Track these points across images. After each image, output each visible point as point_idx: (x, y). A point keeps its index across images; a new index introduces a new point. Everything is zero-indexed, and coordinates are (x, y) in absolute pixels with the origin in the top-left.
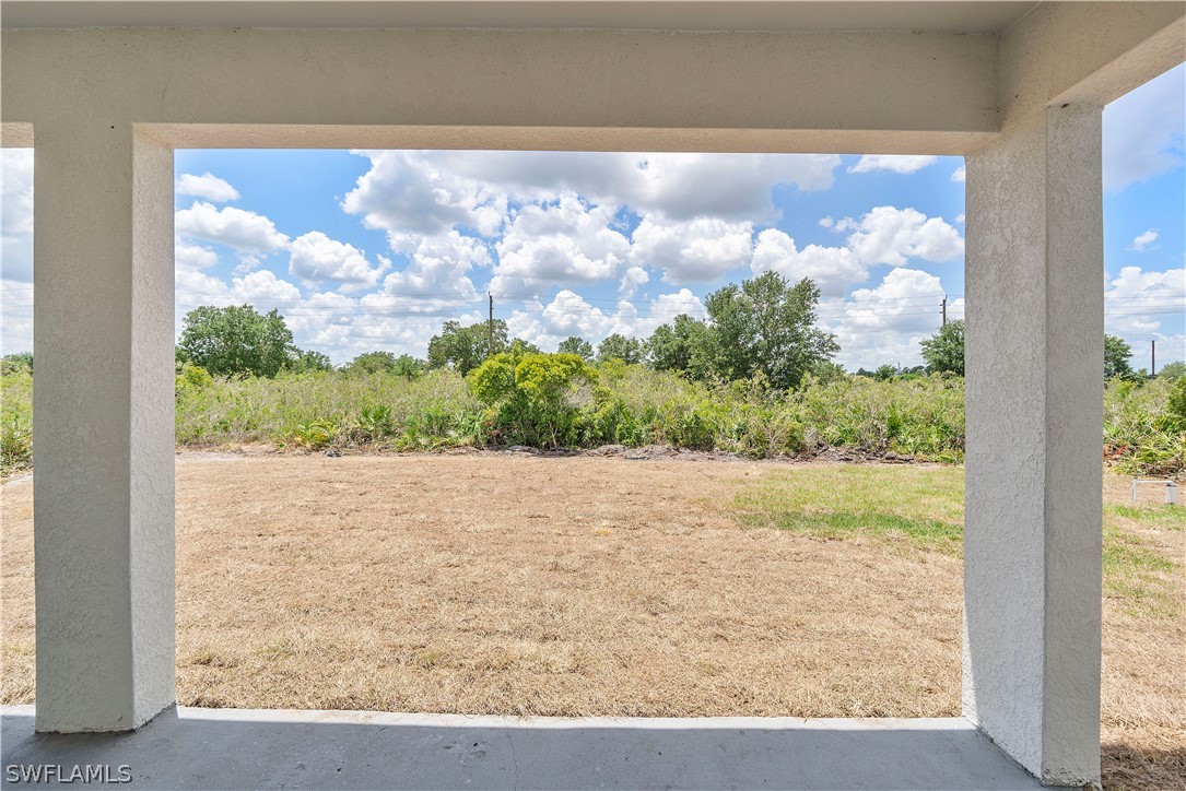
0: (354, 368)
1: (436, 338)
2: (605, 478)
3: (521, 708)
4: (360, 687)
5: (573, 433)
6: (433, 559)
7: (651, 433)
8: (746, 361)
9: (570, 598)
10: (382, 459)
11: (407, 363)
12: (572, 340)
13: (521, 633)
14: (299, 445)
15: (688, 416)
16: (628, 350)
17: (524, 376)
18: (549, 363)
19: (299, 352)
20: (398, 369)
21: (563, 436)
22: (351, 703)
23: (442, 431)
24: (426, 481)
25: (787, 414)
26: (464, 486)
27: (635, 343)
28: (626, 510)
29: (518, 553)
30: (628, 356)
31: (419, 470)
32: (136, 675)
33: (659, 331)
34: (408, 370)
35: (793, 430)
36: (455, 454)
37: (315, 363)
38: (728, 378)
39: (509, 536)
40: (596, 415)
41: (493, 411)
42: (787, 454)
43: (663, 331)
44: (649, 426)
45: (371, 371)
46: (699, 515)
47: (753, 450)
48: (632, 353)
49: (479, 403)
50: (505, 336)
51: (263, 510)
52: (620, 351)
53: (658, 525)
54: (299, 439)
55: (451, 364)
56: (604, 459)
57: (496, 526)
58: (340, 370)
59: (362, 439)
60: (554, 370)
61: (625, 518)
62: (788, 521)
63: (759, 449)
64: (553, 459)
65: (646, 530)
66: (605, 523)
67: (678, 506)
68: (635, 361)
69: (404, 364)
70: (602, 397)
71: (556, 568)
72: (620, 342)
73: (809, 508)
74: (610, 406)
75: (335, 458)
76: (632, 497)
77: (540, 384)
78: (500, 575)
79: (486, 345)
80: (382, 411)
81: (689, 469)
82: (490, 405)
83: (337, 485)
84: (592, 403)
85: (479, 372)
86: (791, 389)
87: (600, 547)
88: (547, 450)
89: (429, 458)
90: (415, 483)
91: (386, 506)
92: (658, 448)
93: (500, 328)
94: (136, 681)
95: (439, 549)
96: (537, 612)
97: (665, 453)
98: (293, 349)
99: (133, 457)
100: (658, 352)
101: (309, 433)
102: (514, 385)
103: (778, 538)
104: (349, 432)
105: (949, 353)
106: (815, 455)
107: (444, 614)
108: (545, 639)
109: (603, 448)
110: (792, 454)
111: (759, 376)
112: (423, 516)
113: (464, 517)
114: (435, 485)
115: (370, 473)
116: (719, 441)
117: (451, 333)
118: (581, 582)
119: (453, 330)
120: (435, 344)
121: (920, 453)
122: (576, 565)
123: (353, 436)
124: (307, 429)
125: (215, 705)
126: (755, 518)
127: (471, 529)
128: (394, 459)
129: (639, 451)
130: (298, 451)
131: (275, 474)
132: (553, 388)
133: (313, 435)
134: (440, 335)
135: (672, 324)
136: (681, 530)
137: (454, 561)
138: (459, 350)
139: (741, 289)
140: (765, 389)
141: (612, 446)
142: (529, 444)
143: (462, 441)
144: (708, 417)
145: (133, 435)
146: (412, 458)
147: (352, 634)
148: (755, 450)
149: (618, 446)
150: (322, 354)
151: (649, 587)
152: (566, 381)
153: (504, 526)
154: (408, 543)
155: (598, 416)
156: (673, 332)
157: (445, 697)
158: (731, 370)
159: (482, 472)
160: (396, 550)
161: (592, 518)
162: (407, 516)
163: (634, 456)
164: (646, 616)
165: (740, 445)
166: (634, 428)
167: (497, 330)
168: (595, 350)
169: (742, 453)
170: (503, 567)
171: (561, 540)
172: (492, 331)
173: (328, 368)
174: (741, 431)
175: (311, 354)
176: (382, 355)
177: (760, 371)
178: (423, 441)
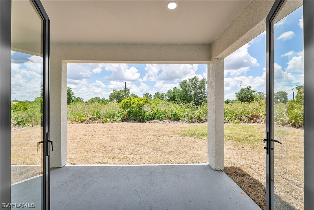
0: (89, 101)
1: (111, 93)
2: (152, 127)
3: (130, 163)
4: (100, 161)
5: (146, 118)
6: (112, 143)
7: (165, 117)
8: (189, 99)
9: (141, 149)
10: (99, 124)
11: (104, 100)
12: (147, 94)
13: (130, 154)
14: (77, 121)
15: (174, 113)
16: (161, 96)
17: (133, 103)
18: (139, 100)
19: (75, 97)
20: (101, 102)
21: (143, 118)
22: (99, 163)
23: (113, 117)
24: (110, 128)
25: (198, 112)
26: (119, 129)
27: (163, 94)
28: (156, 134)
29: (131, 142)
30: (161, 97)
31: (108, 126)
32: (62, 157)
33: (169, 91)
34: (104, 102)
35: (199, 116)
36: (116, 123)
37: (79, 100)
38: (184, 103)
39: (129, 139)
40: (151, 113)
41: (126, 112)
42: (197, 122)
43: (170, 91)
44: (164, 115)
45: (94, 102)
46: (172, 134)
47: (189, 121)
48: (162, 97)
49: (123, 110)
50: (129, 93)
51: (73, 135)
52: (159, 96)
53: (162, 136)
54: (77, 120)
55: (115, 100)
56: (153, 123)
57: (126, 137)
58: (86, 102)
59: (93, 120)
60: (141, 102)
61: (155, 135)
62: (191, 135)
63: (191, 121)
64: (140, 123)
65: (159, 137)
66: (150, 136)
67: (168, 133)
68: (163, 99)
69: (103, 100)
70: (153, 108)
71: (138, 144)
72: (159, 94)
73: (197, 133)
74: (155, 110)
75: (87, 124)
76: (158, 131)
77: (137, 105)
78: (127, 145)
79: (124, 95)
80: (98, 113)
81: (173, 126)
82: (125, 110)
83: (89, 130)
84: (150, 110)
85: (122, 102)
86: (200, 106)
87: (148, 141)
88: (139, 121)
89: (110, 124)
90: (107, 129)
91: (101, 134)
92: (166, 121)
93: (128, 91)
94: (62, 158)
95: (114, 141)
96: (134, 151)
97: (168, 122)
98: (74, 97)
99: (61, 119)
100: (169, 96)
101: (80, 118)
102: (131, 106)
103: (188, 138)
104: (90, 118)
105: (242, 96)
106: (204, 122)
107: (115, 151)
108: (135, 155)
109: (153, 121)
110: (199, 122)
111: (192, 103)
112: (110, 135)
113: (119, 136)
114: (112, 129)
115: (96, 127)
116: (181, 119)
117: (115, 92)
118: (143, 146)
119: (115, 91)
120: (111, 95)
121: (230, 121)
122: (143, 144)
123: (91, 119)
124: (79, 117)
125: (74, 164)
126: (184, 135)
127: (121, 138)
128: (102, 124)
129: (162, 121)
130: (77, 123)
131: (73, 128)
132: (140, 106)
133: (81, 119)
134: (112, 93)
135: (172, 89)
136: (167, 137)
137: (117, 143)
138: (117, 97)
139: (188, 81)
140: (193, 106)
141: (155, 120)
142: (135, 120)
143: (118, 120)
144: (179, 113)
145: (61, 115)
146: (106, 124)
147: (98, 155)
148: (190, 121)
149: (157, 120)
150: (81, 98)
151: (158, 147)
152: (144, 104)
153: (128, 137)
154: (107, 140)
155: (152, 113)
156: (172, 91)
157: (116, 162)
158: (185, 101)
159: (123, 127)
160: (104, 142)
161: (147, 135)
162: (106, 136)
163: (160, 123)
164: (156, 151)
165: (186, 120)
166: (161, 116)
167: (127, 91)
168: (153, 96)
169: (187, 121)
170: (127, 144)
171: (140, 139)
172: (126, 92)
173: (83, 102)
174: (187, 116)
175: (78, 98)
176: (97, 98)
177: (192, 101)
178: (109, 120)
